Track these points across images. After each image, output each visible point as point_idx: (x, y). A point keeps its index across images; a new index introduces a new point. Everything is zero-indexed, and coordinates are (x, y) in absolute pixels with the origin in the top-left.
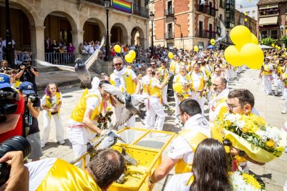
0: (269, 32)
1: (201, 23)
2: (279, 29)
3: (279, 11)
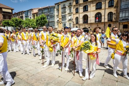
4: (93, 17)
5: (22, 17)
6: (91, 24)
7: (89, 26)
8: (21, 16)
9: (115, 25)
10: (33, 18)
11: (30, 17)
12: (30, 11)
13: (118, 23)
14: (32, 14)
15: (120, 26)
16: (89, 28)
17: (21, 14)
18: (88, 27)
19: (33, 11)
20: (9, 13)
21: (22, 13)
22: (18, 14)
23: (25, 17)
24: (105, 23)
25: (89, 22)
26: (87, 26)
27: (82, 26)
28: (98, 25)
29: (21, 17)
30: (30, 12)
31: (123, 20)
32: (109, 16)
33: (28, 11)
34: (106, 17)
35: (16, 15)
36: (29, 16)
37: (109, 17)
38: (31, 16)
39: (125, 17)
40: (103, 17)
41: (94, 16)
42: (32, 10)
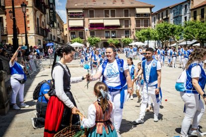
0: (77, 33)
1: (38, 19)
2: (84, 30)
3: (83, 16)
5: (167, 19)
8: (164, 17)
10: (192, 19)
11: (186, 18)
12: (187, 3)
14: (191, 10)
17: (165, 13)
19: (193, 4)
20: (145, 14)
21: (167, 11)
22: (158, 14)
23: (174, 18)
29: (165, 19)
30: (186, 6)
33: (181, 4)
35: (155, 16)
36: (183, 14)
38: (188, 16)
42: (191, 2)
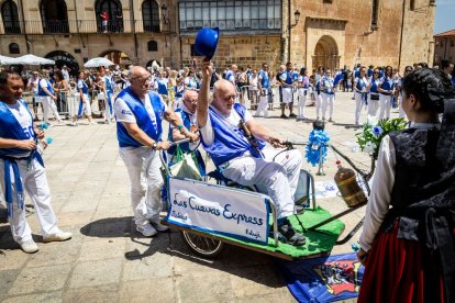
4: (87, 9)
6: (84, 37)
7: (77, 46)
9: (169, 44)
13: (176, 40)
15: (184, 50)
16: (78, 51)
18: (69, 50)
24: (135, 36)
25: (73, 29)
26: (64, 44)
27: (44, 42)
28: (111, 44)
31: (190, 29)
32: (147, 12)
34: (138, 15)
37: (147, 17)
39: (194, 21)
40: (126, 16)
41: (92, 5)
